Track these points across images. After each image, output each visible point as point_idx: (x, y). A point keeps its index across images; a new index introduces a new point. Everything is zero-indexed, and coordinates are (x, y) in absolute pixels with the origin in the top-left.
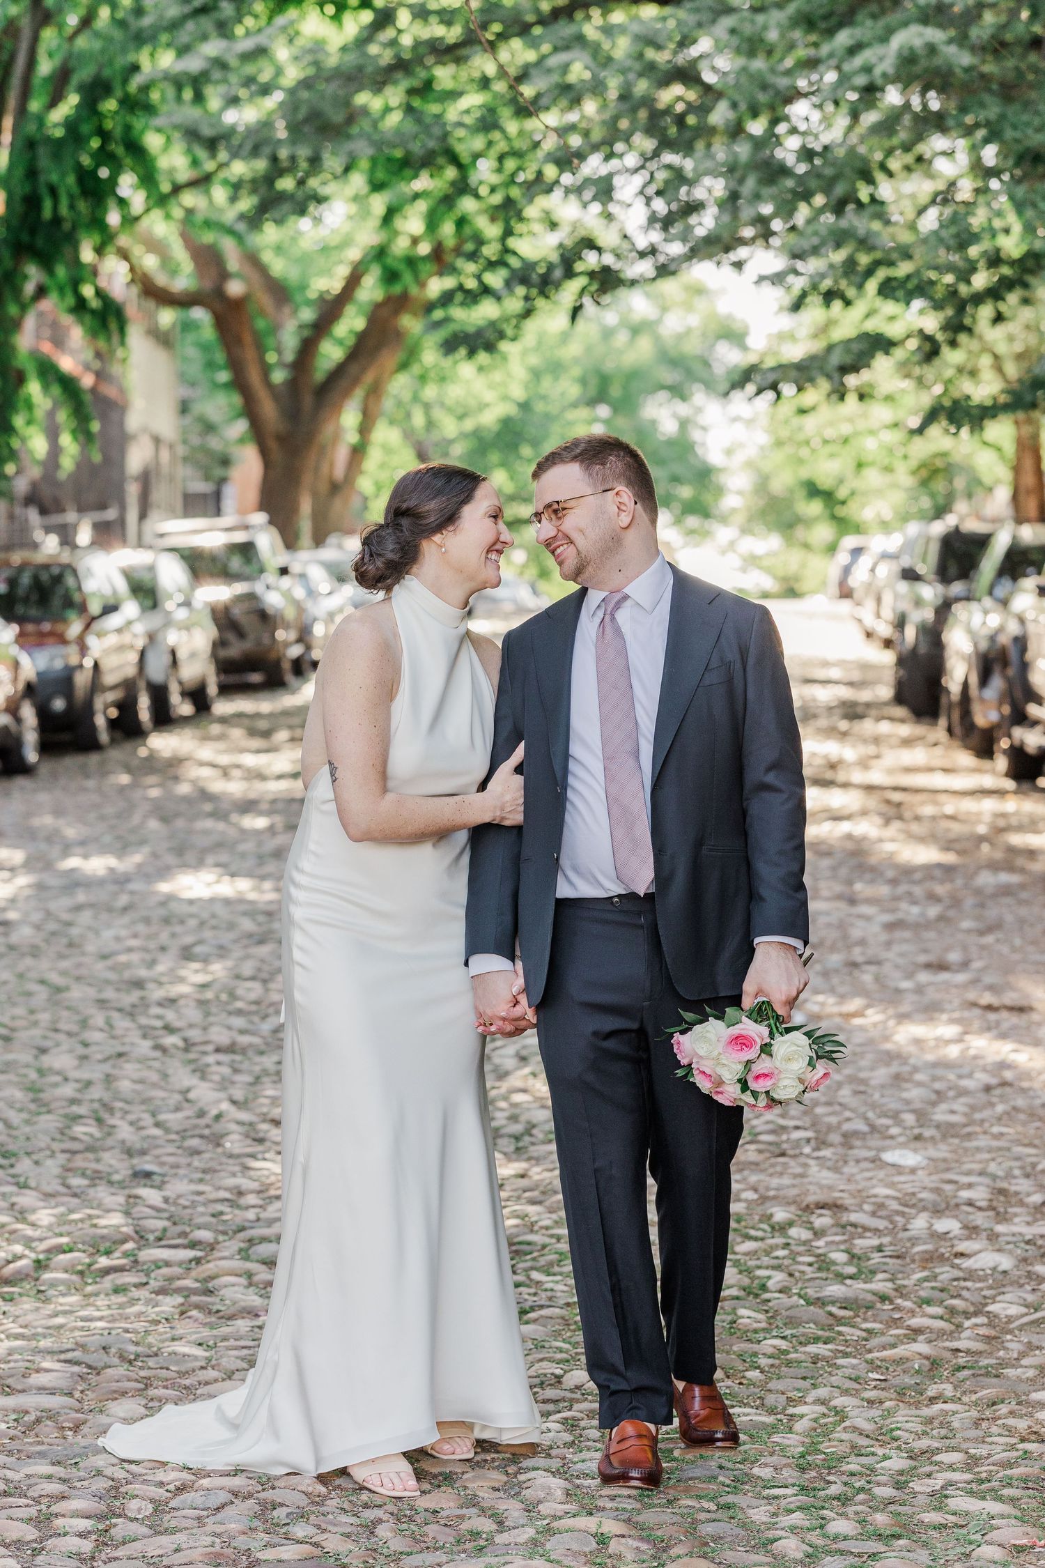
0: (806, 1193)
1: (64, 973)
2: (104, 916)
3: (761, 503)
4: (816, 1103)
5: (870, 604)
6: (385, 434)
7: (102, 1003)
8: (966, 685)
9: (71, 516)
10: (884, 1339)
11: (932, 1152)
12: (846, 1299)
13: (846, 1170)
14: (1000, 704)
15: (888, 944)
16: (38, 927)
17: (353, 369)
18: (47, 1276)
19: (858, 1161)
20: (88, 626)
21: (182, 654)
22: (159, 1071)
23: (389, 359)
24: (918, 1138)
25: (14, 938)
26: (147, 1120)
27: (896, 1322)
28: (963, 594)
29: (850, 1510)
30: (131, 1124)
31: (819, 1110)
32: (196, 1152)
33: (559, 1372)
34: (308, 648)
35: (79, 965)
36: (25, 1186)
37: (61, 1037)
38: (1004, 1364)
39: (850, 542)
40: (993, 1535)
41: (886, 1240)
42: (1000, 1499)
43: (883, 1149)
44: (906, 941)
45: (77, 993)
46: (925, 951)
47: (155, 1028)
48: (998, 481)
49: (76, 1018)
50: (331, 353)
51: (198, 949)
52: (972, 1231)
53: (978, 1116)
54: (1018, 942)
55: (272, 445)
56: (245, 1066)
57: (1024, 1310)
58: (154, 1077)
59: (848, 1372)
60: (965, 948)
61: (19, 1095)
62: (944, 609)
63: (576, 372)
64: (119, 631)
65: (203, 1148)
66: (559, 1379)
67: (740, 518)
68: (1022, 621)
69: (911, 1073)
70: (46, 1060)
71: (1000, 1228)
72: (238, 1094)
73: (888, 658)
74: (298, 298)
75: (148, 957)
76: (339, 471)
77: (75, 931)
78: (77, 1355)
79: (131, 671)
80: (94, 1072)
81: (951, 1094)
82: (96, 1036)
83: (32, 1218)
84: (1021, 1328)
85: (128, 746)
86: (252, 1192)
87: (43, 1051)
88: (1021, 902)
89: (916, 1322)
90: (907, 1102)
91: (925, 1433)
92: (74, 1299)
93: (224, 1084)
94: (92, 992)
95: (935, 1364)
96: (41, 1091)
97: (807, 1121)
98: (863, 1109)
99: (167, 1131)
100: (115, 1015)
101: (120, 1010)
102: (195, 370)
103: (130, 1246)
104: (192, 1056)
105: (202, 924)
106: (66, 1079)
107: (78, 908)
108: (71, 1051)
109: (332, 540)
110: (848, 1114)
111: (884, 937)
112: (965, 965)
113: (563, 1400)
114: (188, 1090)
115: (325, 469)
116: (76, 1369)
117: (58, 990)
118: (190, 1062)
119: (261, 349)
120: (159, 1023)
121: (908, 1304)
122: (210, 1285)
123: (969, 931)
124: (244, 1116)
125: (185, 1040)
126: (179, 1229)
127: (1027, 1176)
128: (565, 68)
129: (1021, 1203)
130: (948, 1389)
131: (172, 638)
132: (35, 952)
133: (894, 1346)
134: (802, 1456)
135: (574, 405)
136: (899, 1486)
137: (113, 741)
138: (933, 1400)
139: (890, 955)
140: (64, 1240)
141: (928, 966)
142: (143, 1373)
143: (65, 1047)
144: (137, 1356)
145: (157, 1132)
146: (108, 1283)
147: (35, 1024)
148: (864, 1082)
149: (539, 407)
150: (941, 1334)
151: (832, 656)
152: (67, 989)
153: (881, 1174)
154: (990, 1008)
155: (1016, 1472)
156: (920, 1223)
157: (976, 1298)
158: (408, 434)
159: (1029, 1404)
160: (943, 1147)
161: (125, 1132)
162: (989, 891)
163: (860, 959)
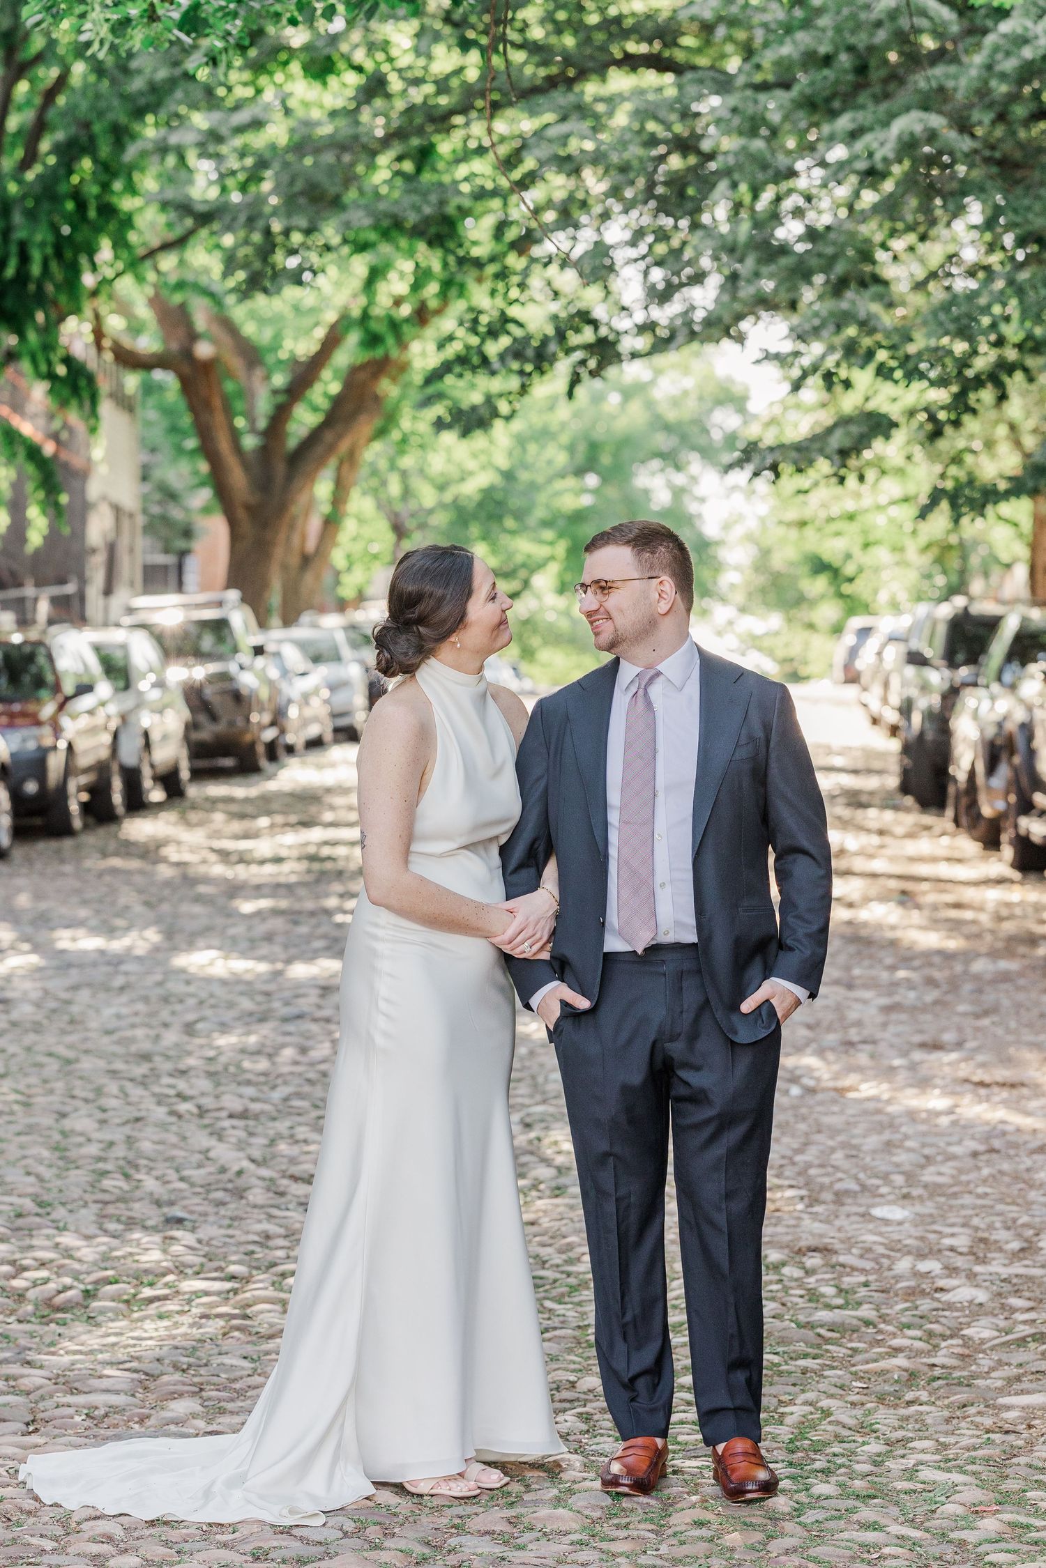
0: (799, 1239)
1: (70, 1047)
2: (102, 996)
3: (761, 580)
4: (809, 1165)
5: (877, 690)
6: (360, 503)
7: (113, 1073)
8: (972, 774)
9: (29, 591)
10: (866, 1356)
11: (919, 1208)
12: (834, 1323)
13: (837, 1223)
14: (1007, 793)
15: (885, 1025)
16: (38, 1005)
17: (329, 436)
18: (95, 1304)
19: (848, 1216)
20: (61, 707)
21: (155, 736)
22: (177, 1134)
23: (366, 426)
24: (906, 1196)
25: (15, 1015)
26: (172, 1175)
27: (878, 1343)
28: (970, 680)
29: (833, 1479)
30: (157, 1178)
31: (812, 1172)
32: (222, 1204)
33: (572, 1378)
34: (283, 731)
35: (86, 1039)
36: (65, 1229)
37: (78, 1103)
38: (974, 1376)
39: (857, 622)
40: (956, 1497)
41: (871, 1278)
42: (965, 1473)
43: (873, 1206)
44: (902, 1023)
45: (87, 1064)
46: (921, 1032)
47: (168, 1096)
48: (1016, 560)
49: (90, 1087)
50: (304, 419)
51: (200, 1026)
52: (952, 1271)
53: (964, 1178)
54: (1013, 1024)
55: (241, 514)
56: (260, 1129)
57: (996, 1334)
58: (173, 1139)
59: (833, 1380)
60: (960, 1029)
61: (46, 1153)
62: (952, 695)
63: (565, 439)
64: (91, 712)
65: (228, 1199)
66: (573, 1385)
67: (739, 597)
68: (1030, 709)
69: (902, 1141)
70: (67, 1124)
71: (978, 1269)
72: (257, 1154)
73: (895, 745)
74: (270, 359)
75: (152, 1033)
76: (311, 545)
77: (75, 1009)
78: (134, 1365)
79: (104, 754)
80: (118, 1135)
81: (939, 1158)
82: (112, 1103)
83: (78, 1254)
84: (992, 1349)
85: (102, 831)
86: (279, 1236)
87: (63, 1115)
88: (1019, 989)
89: (896, 1342)
90: (897, 1165)
91: (901, 1427)
92: (123, 1323)
93: (241, 1146)
94: (102, 1064)
95: (913, 1375)
96: (66, 1150)
97: (801, 1181)
98: (854, 1171)
99: (192, 1185)
100: (128, 1085)
101: (132, 1080)
102: (157, 434)
103: (170, 1278)
104: (206, 1121)
105: (201, 1003)
106: (89, 1140)
107: (75, 988)
108: (90, 1116)
109: (306, 618)
110: (840, 1175)
111: (880, 1019)
112: (959, 1045)
113: (578, 1400)
114: (208, 1150)
115: (296, 540)
116: (135, 1376)
117: (69, 1062)
118: (206, 1126)
119: (229, 414)
120: (172, 1092)
121: (890, 1328)
122: (248, 1311)
123: (965, 1014)
124: (265, 1172)
125: (199, 1107)
126: (215, 1264)
127: (1008, 1228)
128: (564, 140)
129: (1001, 1250)
130: (924, 1396)
131: (146, 720)
132: (37, 1028)
133: (876, 1361)
134: (791, 1441)
135: (562, 475)
136: (876, 1464)
137: (86, 826)
138: (910, 1403)
139: (887, 1035)
140: (110, 1273)
141: (923, 1046)
142: (196, 1380)
143: (83, 1112)
144: (190, 1366)
145: (182, 1185)
146: (152, 1309)
147: (51, 1092)
148: (857, 1148)
149: (524, 476)
150: (919, 1353)
151: (836, 743)
152: (77, 1061)
153: (871, 1226)
154: (982, 1084)
155: (980, 1453)
156: (903, 1264)
157: (953, 1324)
158: (383, 505)
159: (995, 1407)
160: (929, 1204)
161: (150, 1184)
162: (988, 977)
163: (855, 1038)
